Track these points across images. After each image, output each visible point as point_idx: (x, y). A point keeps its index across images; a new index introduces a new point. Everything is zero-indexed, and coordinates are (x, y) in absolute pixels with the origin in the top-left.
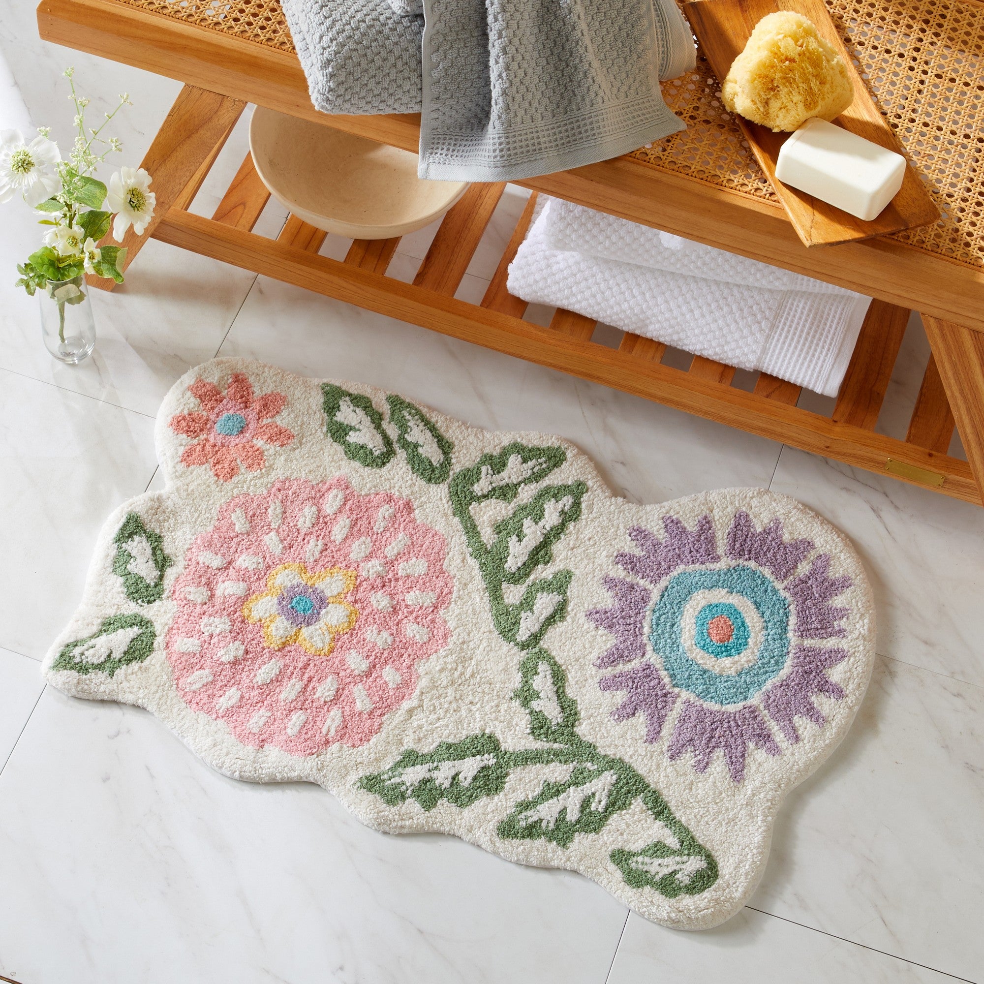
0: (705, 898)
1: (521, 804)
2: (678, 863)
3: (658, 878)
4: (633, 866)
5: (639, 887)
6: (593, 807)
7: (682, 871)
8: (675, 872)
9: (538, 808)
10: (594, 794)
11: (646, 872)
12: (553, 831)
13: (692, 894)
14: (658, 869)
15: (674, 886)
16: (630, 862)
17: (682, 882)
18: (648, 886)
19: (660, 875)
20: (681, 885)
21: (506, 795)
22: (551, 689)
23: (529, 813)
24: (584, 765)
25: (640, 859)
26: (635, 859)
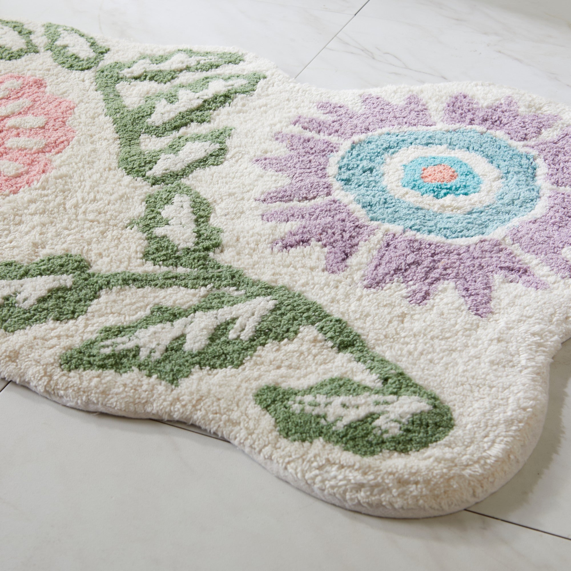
0: (430, 457)
1: (107, 330)
2: (377, 403)
3: (340, 426)
4: (296, 408)
5: (304, 441)
6: (232, 335)
7: (386, 415)
8: (372, 416)
9: (136, 334)
10: (234, 320)
11: (318, 416)
12: (159, 362)
13: (405, 451)
14: (341, 411)
15: (371, 438)
16: (290, 403)
17: (386, 432)
18: (321, 439)
19: (346, 421)
20: (385, 436)
21: (87, 319)
22: (188, 217)
23: (119, 339)
24: (223, 290)
25: (308, 398)
26: (298, 398)
